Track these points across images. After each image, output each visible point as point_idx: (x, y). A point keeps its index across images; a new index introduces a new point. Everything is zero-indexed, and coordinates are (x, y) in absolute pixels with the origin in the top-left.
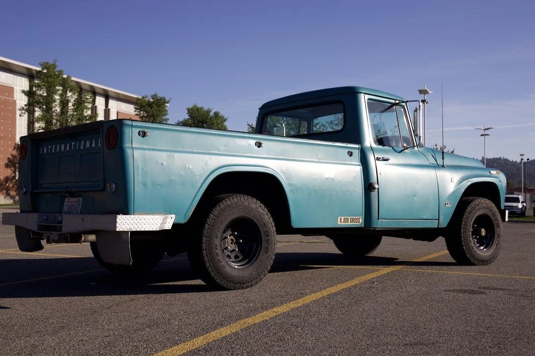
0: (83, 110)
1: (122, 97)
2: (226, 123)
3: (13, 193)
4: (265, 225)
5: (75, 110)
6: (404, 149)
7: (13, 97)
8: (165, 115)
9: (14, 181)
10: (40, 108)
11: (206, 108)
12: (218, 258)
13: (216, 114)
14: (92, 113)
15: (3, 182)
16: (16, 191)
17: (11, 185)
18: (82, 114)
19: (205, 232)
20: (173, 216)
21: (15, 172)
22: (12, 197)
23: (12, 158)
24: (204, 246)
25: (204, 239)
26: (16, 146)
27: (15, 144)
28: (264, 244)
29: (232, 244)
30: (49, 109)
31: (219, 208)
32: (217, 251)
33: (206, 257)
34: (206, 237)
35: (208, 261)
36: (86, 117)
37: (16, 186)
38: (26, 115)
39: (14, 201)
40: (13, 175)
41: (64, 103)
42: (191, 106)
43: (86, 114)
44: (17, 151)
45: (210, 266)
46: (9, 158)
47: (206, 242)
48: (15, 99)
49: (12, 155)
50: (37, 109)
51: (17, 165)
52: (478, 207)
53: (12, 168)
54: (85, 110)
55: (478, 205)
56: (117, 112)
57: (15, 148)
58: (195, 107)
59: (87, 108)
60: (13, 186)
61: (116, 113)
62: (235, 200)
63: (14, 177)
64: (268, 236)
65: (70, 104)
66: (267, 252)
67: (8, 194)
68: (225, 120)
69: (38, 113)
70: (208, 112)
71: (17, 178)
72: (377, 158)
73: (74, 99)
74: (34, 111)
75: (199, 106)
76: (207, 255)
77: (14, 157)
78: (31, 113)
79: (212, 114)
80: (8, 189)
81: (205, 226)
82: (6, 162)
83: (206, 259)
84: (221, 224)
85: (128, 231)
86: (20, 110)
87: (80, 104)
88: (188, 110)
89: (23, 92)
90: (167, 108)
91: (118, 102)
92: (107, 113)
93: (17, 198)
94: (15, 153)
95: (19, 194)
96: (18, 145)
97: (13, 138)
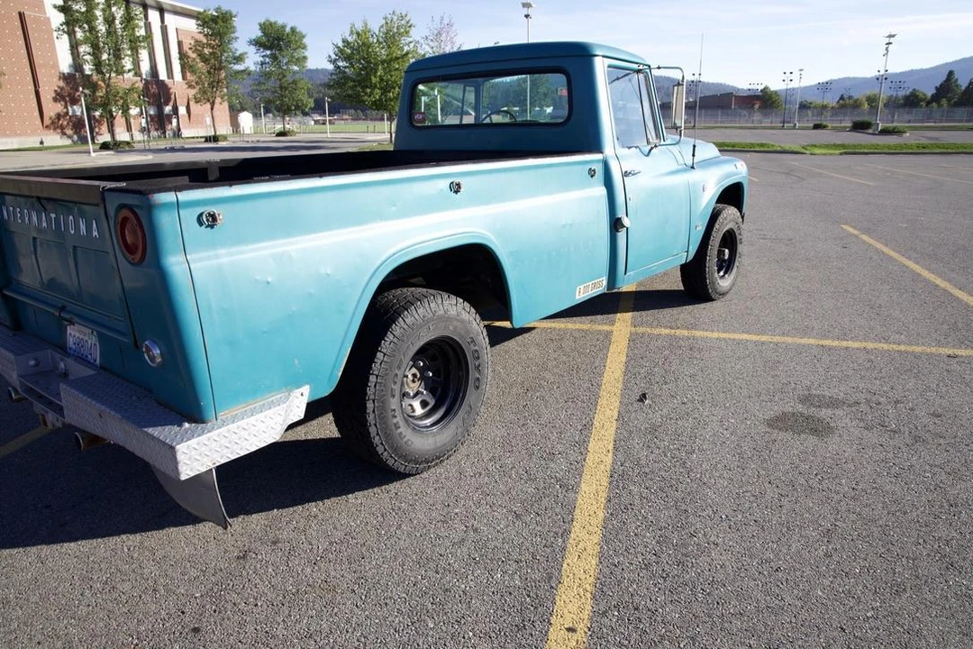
0: (133, 29)
2: (305, 40)
3: (69, 132)
4: (473, 341)
5: (124, 29)
6: (652, 148)
7: (45, 14)
8: (234, 33)
9: (68, 117)
10: (80, 27)
11: (280, 22)
12: (399, 431)
13: (293, 30)
14: (146, 32)
15: (56, 119)
16: (72, 129)
17: (65, 123)
18: (133, 34)
19: (370, 391)
20: (306, 389)
21: (66, 107)
22: (70, 137)
23: (59, 90)
24: (371, 418)
25: (370, 405)
26: (62, 75)
27: (60, 73)
28: (473, 374)
29: (413, 381)
30: (92, 29)
31: (391, 337)
32: (395, 421)
33: (377, 438)
34: (374, 401)
35: (382, 444)
36: (138, 37)
37: (71, 124)
38: (65, 37)
39: (72, 140)
40: (65, 110)
41: (110, 21)
42: (262, 21)
43: (138, 34)
44: (64, 81)
45: (385, 450)
46: (56, 91)
47: (374, 411)
48: (48, 15)
49: (59, 87)
50: (77, 29)
51: (67, 99)
52: (725, 222)
53: (63, 103)
54: (136, 29)
55: (725, 218)
56: (177, 29)
57: (60, 77)
58: (268, 21)
59: (137, 26)
60: (68, 124)
62: (421, 311)
63: (67, 113)
64: (478, 358)
65: (117, 22)
66: (477, 388)
67: (64, 134)
68: (304, 37)
69: (79, 35)
70: (284, 27)
71: (70, 114)
72: (626, 172)
73: (120, 15)
74: (74, 32)
75: (273, 20)
76: (378, 434)
77: (62, 89)
78: (71, 34)
79: (288, 29)
80: (62, 128)
81: (368, 380)
82: (54, 95)
83: (377, 440)
84: (399, 368)
85: (211, 470)
86: (57, 30)
87: (129, 22)
88: (260, 25)
89: (55, 7)
90: (235, 24)
91: (176, 16)
92: (164, 30)
93: (75, 137)
94: (62, 84)
95: (76, 133)
96: (64, 74)
97: (56, 65)
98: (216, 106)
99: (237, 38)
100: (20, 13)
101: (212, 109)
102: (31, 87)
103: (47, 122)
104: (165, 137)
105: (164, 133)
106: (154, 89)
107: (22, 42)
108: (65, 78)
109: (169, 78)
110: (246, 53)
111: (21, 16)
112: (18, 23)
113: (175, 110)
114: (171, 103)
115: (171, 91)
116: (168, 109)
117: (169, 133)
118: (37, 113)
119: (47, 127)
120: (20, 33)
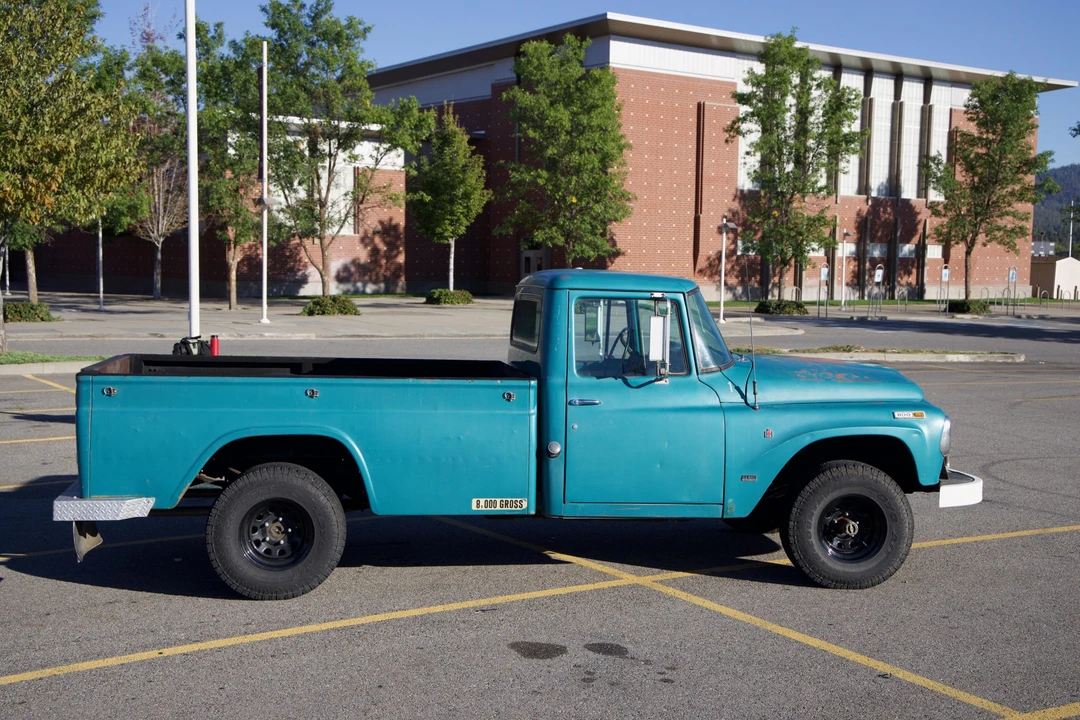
1: (964, 78)
9: (735, 258)
15: (714, 260)
16: (737, 277)
17: (728, 266)
19: (211, 520)
20: (152, 500)
21: (734, 242)
22: (730, 289)
23: (729, 216)
24: (209, 538)
25: (210, 529)
26: (739, 193)
27: (737, 190)
28: (318, 538)
33: (213, 555)
34: (213, 527)
35: (216, 560)
36: (846, 135)
37: (737, 268)
39: (734, 295)
40: (732, 247)
43: (847, 130)
44: (740, 202)
45: (219, 566)
46: (725, 216)
47: (212, 534)
49: (730, 210)
51: (740, 230)
52: (836, 483)
53: (731, 235)
54: (846, 123)
55: (837, 479)
56: (951, 110)
57: (736, 196)
60: (732, 268)
61: (949, 112)
63: (734, 252)
71: (739, 253)
73: (824, 102)
76: (213, 552)
77: (735, 214)
82: (721, 223)
86: (726, 131)
87: (836, 111)
89: (735, 95)
91: (953, 88)
92: (926, 114)
93: (740, 290)
94: (736, 205)
95: (742, 283)
96: (742, 191)
97: (733, 178)
98: (977, 247)
99: (1034, 126)
100: (699, 105)
101: (968, 253)
102: (691, 213)
103: (702, 263)
104: (893, 297)
105: (892, 290)
106: (887, 214)
107: (692, 146)
108: (743, 197)
109: (919, 196)
110: (1050, 153)
111: (700, 108)
112: (693, 120)
113: (921, 249)
114: (915, 239)
115: (919, 217)
116: (907, 249)
117: (901, 291)
118: (689, 252)
119: (701, 271)
120: (693, 133)
